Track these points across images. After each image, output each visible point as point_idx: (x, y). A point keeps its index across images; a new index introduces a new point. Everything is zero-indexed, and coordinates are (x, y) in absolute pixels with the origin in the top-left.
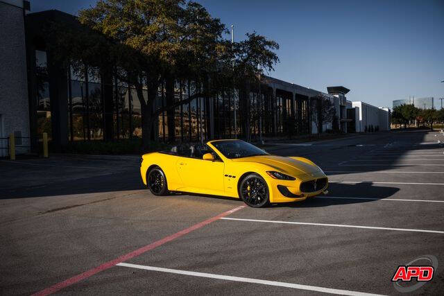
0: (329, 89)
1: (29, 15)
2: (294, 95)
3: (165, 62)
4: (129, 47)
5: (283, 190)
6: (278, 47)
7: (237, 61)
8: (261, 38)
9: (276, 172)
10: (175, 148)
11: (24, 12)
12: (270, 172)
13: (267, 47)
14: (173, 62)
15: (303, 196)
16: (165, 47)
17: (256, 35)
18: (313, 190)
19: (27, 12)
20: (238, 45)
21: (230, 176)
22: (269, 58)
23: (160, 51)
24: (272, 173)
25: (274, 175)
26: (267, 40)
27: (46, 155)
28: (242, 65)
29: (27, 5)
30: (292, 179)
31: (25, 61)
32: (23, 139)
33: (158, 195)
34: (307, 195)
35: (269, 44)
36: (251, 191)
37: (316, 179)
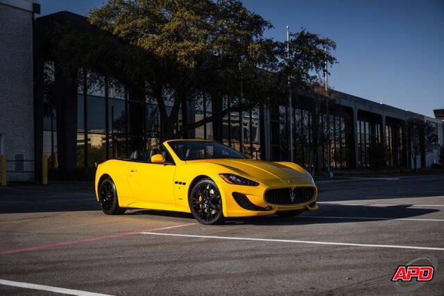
0: (436, 112)
1: (39, 19)
2: (384, 118)
3: (182, 65)
4: (140, 49)
5: (241, 199)
6: (334, 47)
7: (281, 65)
8: (313, 36)
9: (233, 175)
10: (135, 153)
11: (33, 15)
12: (224, 174)
13: (320, 47)
14: (193, 65)
15: (271, 208)
16: (184, 47)
17: (306, 33)
18: (289, 202)
19: (37, 16)
20: (283, 46)
21: (180, 183)
22: (321, 60)
23: (176, 51)
24: (227, 176)
25: (230, 180)
26: (320, 38)
27: (45, 181)
28: (288, 70)
29: (36, 8)
30: (254, 184)
31: (32, 72)
32: (25, 163)
33: (108, 214)
34: (276, 208)
35: (323, 42)
36: (203, 202)
37: (294, 186)
